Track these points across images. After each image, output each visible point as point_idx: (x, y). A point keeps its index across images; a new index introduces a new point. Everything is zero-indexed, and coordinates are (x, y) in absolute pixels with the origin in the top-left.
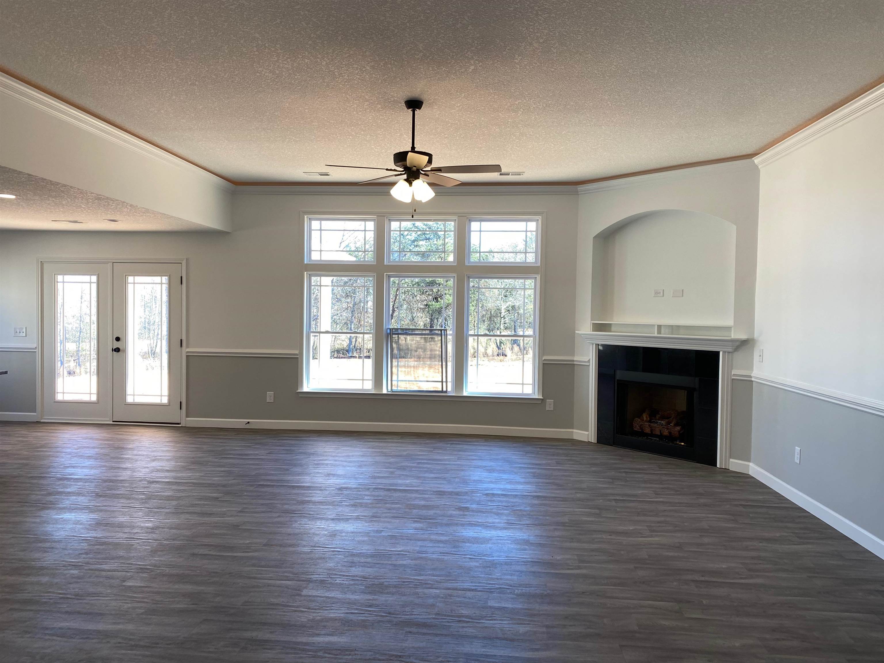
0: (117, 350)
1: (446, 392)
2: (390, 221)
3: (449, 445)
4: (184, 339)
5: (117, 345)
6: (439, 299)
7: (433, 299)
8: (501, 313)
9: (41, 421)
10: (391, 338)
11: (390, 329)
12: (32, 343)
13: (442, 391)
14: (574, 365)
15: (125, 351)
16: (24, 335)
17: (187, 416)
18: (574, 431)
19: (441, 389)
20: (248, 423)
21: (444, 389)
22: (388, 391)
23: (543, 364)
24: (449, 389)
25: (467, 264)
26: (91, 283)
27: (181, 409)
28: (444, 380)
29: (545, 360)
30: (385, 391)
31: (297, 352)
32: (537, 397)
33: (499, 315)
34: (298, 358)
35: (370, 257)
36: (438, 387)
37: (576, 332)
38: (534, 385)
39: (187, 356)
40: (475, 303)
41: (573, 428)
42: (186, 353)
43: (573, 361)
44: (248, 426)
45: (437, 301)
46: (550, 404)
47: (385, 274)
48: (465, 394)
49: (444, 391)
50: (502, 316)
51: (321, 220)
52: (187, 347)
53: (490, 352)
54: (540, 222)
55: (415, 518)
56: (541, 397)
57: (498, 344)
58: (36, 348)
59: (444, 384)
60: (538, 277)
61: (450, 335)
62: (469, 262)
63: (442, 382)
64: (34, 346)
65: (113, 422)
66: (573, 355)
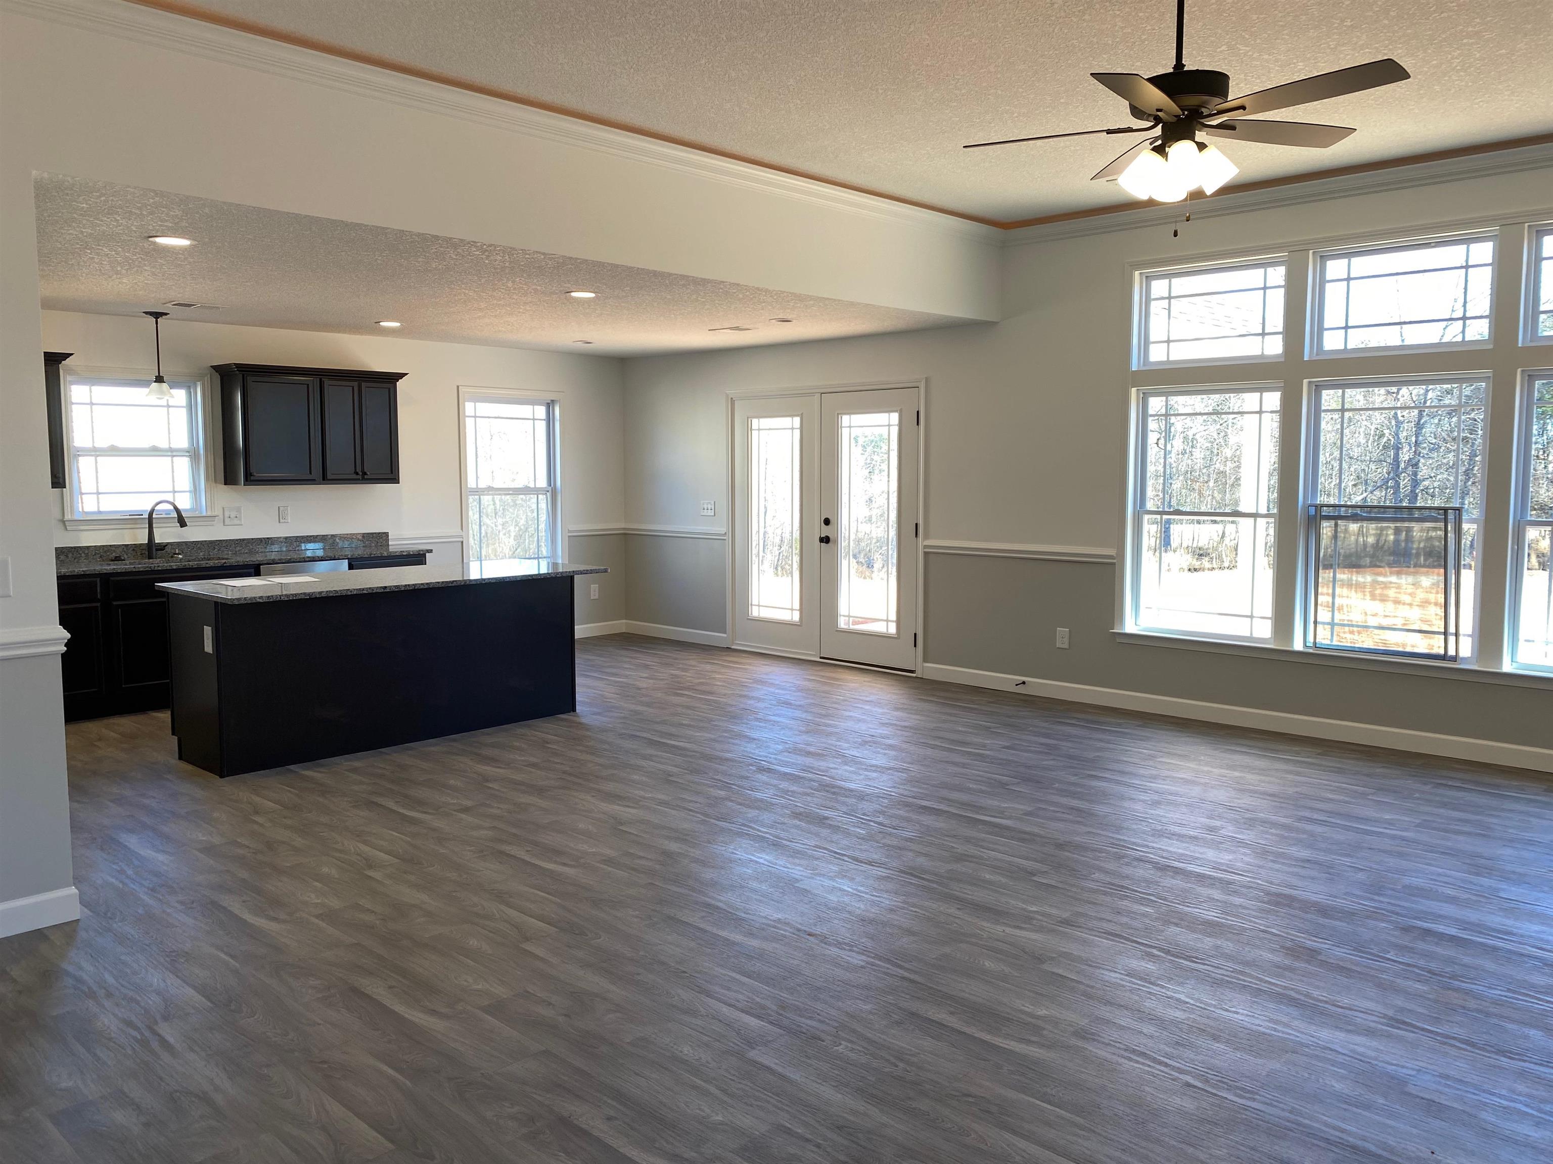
0: (825, 540)
1: (1455, 658)
2: (1324, 258)
3: (1427, 788)
4: (921, 523)
5: (826, 531)
9: (733, 647)
10: (1318, 527)
11: (1315, 506)
12: (720, 528)
13: (1444, 657)
15: (836, 541)
16: (713, 514)
17: (925, 660)
19: (1441, 652)
20: (1024, 683)
21: (1451, 653)
22: (1305, 645)
24: (1464, 653)
25: (1519, 345)
26: (793, 429)
27: (915, 646)
28: (1452, 629)
30: (1298, 646)
31: (1112, 552)
34: (1114, 564)
35: (1275, 347)
36: (1436, 646)
39: (926, 554)
42: (924, 548)
44: (1021, 690)
47: (1305, 381)
48: (1507, 667)
49: (1451, 657)
51: (1169, 276)
52: (926, 537)
55: (1151, 947)
58: (725, 533)
59: (1452, 639)
61: (1473, 521)
62: (1526, 337)
63: (1445, 634)
64: (723, 530)
65: (821, 658)
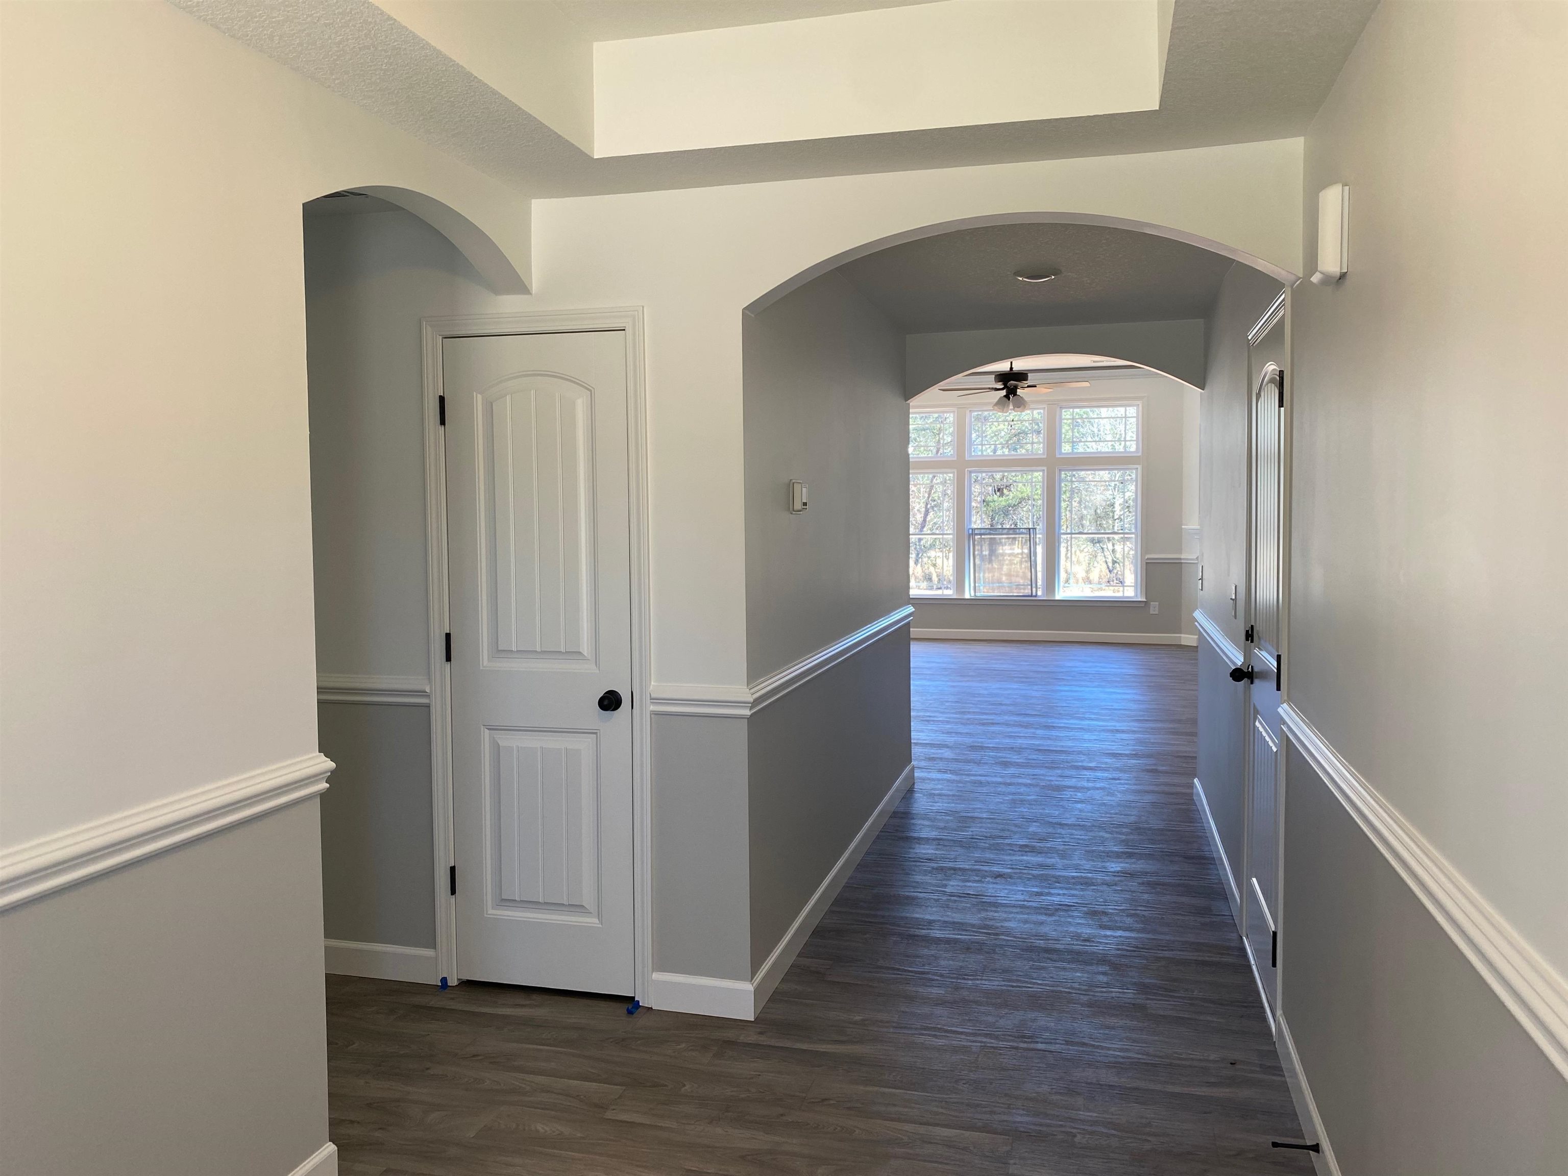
1: (1036, 596)
2: (971, 412)
6: (1005, 491)
7: (995, 492)
8: (1113, 512)
10: (974, 540)
11: (972, 529)
14: (1181, 563)
18: (1182, 635)
19: (1030, 594)
21: (1034, 594)
22: (971, 596)
23: (1146, 563)
24: (1039, 593)
25: (1058, 456)
29: (1148, 559)
30: (967, 596)
32: (1140, 600)
33: (1111, 514)
36: (1027, 591)
37: (1183, 527)
38: (1136, 587)
40: (1068, 495)
41: (1181, 633)
43: (1180, 559)
45: (1002, 495)
46: (1154, 608)
48: (1058, 597)
50: (1116, 517)
53: (1094, 576)
54: (1140, 406)
56: (1145, 600)
57: (1110, 565)
59: (1034, 587)
60: (1139, 467)
62: (1061, 453)
66: (1181, 553)
